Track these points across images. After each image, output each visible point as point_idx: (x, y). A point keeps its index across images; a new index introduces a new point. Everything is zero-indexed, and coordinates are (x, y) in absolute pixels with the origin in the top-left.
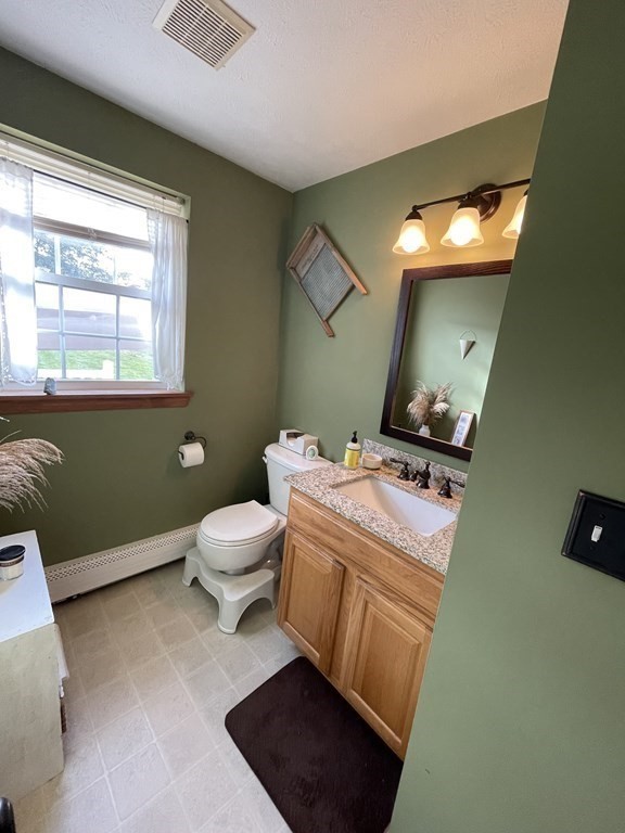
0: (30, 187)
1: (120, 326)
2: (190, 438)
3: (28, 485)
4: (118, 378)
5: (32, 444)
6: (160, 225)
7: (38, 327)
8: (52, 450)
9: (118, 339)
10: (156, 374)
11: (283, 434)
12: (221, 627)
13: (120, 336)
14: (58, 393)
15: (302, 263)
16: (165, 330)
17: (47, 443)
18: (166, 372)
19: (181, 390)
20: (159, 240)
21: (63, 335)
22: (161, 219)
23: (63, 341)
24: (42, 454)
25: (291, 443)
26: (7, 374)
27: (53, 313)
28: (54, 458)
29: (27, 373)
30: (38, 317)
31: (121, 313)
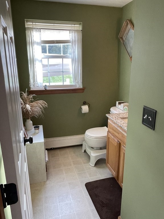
0: (40, 33)
1: (63, 68)
2: (85, 103)
3: (40, 112)
4: (63, 84)
5: (41, 102)
6: (73, 34)
7: (43, 71)
8: (45, 103)
9: (63, 72)
10: (74, 82)
11: (117, 102)
12: (90, 164)
13: (64, 71)
14: (48, 89)
15: (124, 35)
16: (76, 67)
17: (44, 102)
18: (76, 81)
19: (82, 87)
20: (73, 39)
21: (49, 72)
22: (73, 32)
23: (49, 74)
24: (43, 105)
25: (120, 106)
26: (37, 84)
27: (47, 66)
28: (46, 106)
29: (41, 84)
30: (43, 68)
31: (64, 63)
